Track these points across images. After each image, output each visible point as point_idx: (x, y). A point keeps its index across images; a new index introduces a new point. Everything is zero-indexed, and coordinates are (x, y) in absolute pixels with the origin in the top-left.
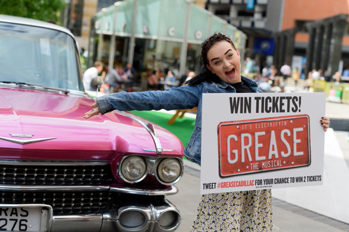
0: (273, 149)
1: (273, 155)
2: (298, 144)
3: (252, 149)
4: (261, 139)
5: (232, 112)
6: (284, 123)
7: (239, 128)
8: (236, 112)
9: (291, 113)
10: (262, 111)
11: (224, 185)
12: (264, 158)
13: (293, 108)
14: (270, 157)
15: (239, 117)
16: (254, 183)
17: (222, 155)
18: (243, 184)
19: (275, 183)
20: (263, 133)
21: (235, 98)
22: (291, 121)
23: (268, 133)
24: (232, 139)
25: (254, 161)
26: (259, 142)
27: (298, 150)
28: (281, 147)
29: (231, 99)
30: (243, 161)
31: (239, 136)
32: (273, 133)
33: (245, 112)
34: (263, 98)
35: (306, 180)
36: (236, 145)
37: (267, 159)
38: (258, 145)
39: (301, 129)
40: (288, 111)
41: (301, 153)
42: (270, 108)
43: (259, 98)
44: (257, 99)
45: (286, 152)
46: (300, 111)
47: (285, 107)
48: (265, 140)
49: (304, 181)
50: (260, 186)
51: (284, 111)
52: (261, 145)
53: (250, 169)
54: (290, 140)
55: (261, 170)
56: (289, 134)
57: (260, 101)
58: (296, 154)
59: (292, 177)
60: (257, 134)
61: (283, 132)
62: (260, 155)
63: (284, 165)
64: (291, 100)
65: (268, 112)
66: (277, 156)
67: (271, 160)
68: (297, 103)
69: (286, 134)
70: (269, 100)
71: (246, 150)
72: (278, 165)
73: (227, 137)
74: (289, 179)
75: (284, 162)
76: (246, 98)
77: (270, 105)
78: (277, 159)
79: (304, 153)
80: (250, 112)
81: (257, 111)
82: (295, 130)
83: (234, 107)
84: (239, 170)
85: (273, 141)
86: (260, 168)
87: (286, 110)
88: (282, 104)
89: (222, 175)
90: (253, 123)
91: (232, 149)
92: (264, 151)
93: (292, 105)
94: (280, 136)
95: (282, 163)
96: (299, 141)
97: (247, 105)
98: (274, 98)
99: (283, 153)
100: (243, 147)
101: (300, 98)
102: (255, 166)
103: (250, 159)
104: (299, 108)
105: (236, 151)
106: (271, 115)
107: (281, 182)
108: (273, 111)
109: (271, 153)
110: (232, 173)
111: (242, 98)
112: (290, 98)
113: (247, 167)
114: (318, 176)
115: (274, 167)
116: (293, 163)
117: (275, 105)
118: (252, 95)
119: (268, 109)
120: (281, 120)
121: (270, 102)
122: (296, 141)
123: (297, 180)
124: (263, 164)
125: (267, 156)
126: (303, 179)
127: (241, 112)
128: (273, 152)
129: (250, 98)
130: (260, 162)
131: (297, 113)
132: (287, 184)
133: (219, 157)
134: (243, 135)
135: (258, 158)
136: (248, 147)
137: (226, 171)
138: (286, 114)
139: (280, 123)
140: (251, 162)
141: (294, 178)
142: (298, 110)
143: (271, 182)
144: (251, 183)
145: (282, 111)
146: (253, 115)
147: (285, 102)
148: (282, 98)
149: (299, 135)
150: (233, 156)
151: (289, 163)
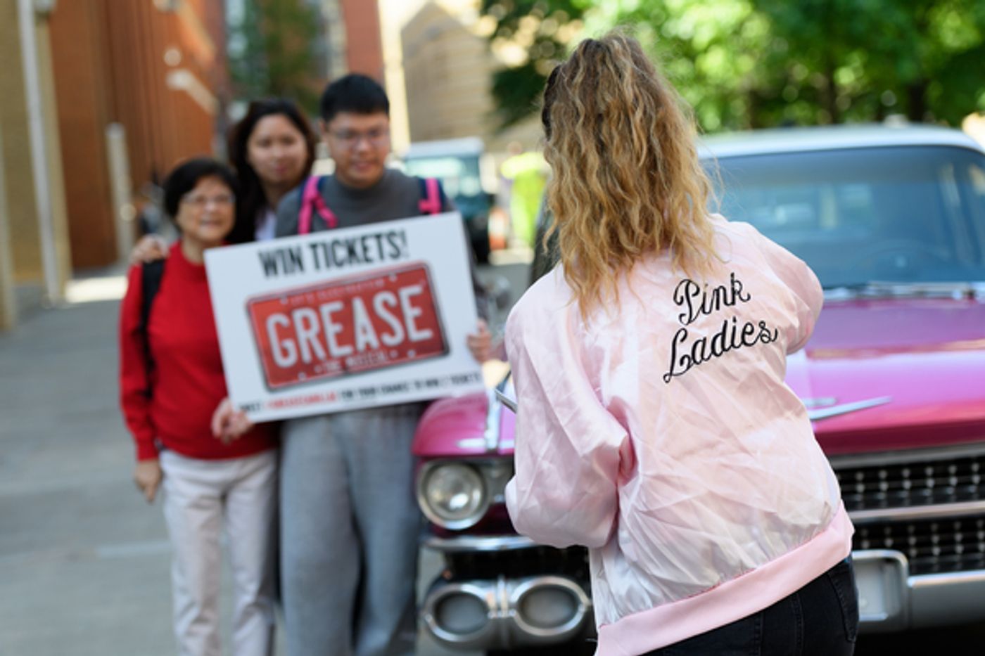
0: (365, 331)
1: (368, 344)
2: (416, 318)
3: (322, 336)
4: (336, 317)
5: (267, 275)
6: (377, 283)
7: (286, 304)
8: (275, 273)
9: (389, 261)
10: (328, 265)
11: (279, 404)
13: (390, 253)
14: (361, 347)
15: (284, 281)
16: (337, 397)
18: (314, 399)
19: (382, 394)
20: (339, 305)
21: (269, 252)
22: (393, 278)
23: (347, 301)
24: (278, 326)
25: (329, 357)
26: (333, 323)
27: (418, 329)
28: (381, 327)
29: (261, 253)
30: (307, 358)
31: (289, 315)
32: (358, 303)
33: (293, 271)
34: (324, 244)
36: (287, 332)
37: (356, 353)
38: (332, 329)
39: (417, 289)
40: (382, 259)
41: (427, 334)
42: (343, 259)
43: (317, 244)
44: (314, 246)
46: (406, 255)
47: (373, 253)
50: (350, 402)
51: (371, 260)
52: (338, 328)
53: (323, 372)
54: (397, 311)
56: (392, 300)
57: (320, 251)
58: (414, 336)
61: (378, 299)
62: (339, 345)
63: (392, 359)
64: (384, 240)
65: (339, 265)
67: (363, 352)
68: (398, 241)
69: (386, 305)
70: (337, 246)
71: (308, 341)
72: (381, 359)
73: (266, 322)
74: (411, 386)
75: (394, 353)
76: (290, 249)
77: (342, 253)
78: (376, 351)
79: (432, 334)
80: (302, 269)
81: (317, 266)
83: (269, 265)
84: (302, 375)
85: (361, 317)
86: (345, 369)
87: (377, 258)
88: (365, 249)
89: (271, 386)
90: (313, 290)
91: (280, 339)
92: (347, 337)
93: (387, 248)
94: (374, 309)
95: (389, 355)
96: (417, 312)
97: (296, 260)
98: (347, 240)
99: (388, 340)
100: (303, 335)
102: (334, 366)
103: (321, 355)
104: (403, 250)
106: (347, 269)
107: (393, 392)
108: (351, 263)
109: (361, 340)
110: (289, 380)
111: (282, 250)
112: (382, 235)
113: (318, 369)
116: (412, 353)
117: (351, 252)
118: (303, 241)
119: (339, 260)
120: (370, 279)
121: (341, 247)
123: (429, 384)
124: (349, 360)
125: (354, 344)
126: (441, 382)
127: (285, 272)
128: (366, 336)
129: (298, 248)
130: (342, 360)
131: (402, 259)
132: (406, 393)
133: (259, 356)
134: (297, 315)
135: (337, 351)
136: (311, 334)
138: (377, 264)
139: (368, 284)
140: (325, 359)
142: (402, 255)
143: (370, 391)
144: (332, 397)
145: (368, 260)
146: (311, 276)
147: (372, 243)
148: (364, 239)
149: (414, 301)
150: (285, 353)
151: (404, 353)
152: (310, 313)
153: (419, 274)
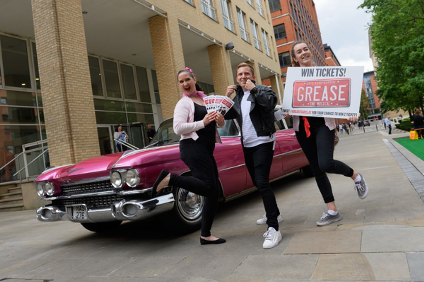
0: (325, 96)
1: (325, 99)
2: (342, 94)
3: (312, 95)
4: (318, 90)
5: (302, 76)
6: (333, 82)
7: (305, 84)
8: (305, 76)
9: (339, 77)
10: (320, 76)
11: (295, 112)
12: (319, 100)
13: (340, 75)
14: (323, 100)
15: (306, 78)
16: (311, 112)
17: (295, 97)
18: (305, 112)
19: (325, 114)
20: (320, 87)
21: (305, 70)
22: (338, 82)
23: (323, 87)
24: (301, 89)
25: (312, 101)
26: (317, 91)
27: (341, 97)
28: (330, 95)
29: (302, 70)
30: (306, 100)
31: (305, 87)
32: (326, 87)
33: (310, 76)
34: (321, 69)
35: (346, 115)
36: (303, 92)
37: (321, 101)
38: (316, 93)
39: (345, 86)
40: (337, 76)
41: (344, 99)
42: (325, 74)
43: (319, 69)
44: (318, 70)
45: (333, 98)
46: (344, 76)
47: (334, 74)
48: (321, 91)
49: (345, 115)
50: (315, 114)
51: (334, 76)
52: (318, 93)
53: (309, 105)
54: (337, 92)
55: (316, 106)
56: (336, 88)
57: (319, 71)
58: (340, 99)
59: (336, 112)
60: (316, 87)
61: (332, 87)
62: (316, 98)
63: (331, 105)
64: (339, 71)
65: (323, 76)
66: (327, 100)
67: (323, 101)
68: (343, 72)
69: (334, 88)
70: (324, 70)
71: (308, 95)
72: (327, 104)
73: (298, 88)
74: (334, 114)
75: (332, 103)
76: (311, 70)
77: (325, 72)
78: (327, 101)
79: (346, 100)
80: (312, 76)
81: (317, 76)
82: (340, 86)
83: (304, 73)
84: (303, 105)
85: (325, 91)
86: (316, 105)
87: (335, 76)
88: (333, 72)
89: (293, 106)
90: (314, 82)
91: (300, 94)
92: (319, 96)
93: (339, 73)
94: (330, 89)
95: (330, 104)
96: (343, 92)
97: (312, 73)
98: (328, 69)
99: (331, 99)
100: (307, 93)
101: (345, 69)
102: (313, 104)
103: (310, 100)
104: (344, 74)
105: (302, 95)
106: (325, 77)
107: (328, 114)
108: (327, 76)
109: (323, 98)
110: (299, 105)
111: (309, 70)
112: (339, 69)
113: (308, 104)
114: (355, 114)
115: (324, 105)
116: (337, 104)
117: (328, 73)
118: (315, 68)
119: (324, 75)
120: (331, 81)
121: (326, 71)
122: (341, 92)
123: (339, 114)
124: (318, 103)
125: (321, 99)
126: (344, 114)
127: (308, 76)
128: (325, 97)
129: (313, 70)
130: (316, 102)
131: (343, 77)
132: (332, 116)
133: (293, 97)
134: (307, 88)
135: (315, 100)
136: (309, 94)
137: (296, 105)
138: (335, 77)
139: (330, 82)
140: (311, 101)
141: (337, 113)
142: (343, 76)
143: (322, 113)
144: (310, 112)
145: (332, 76)
146: (314, 78)
147: (335, 71)
148: (333, 69)
149: (343, 89)
150: (300, 98)
151: (335, 104)
152: (311, 88)
153: (347, 82)
